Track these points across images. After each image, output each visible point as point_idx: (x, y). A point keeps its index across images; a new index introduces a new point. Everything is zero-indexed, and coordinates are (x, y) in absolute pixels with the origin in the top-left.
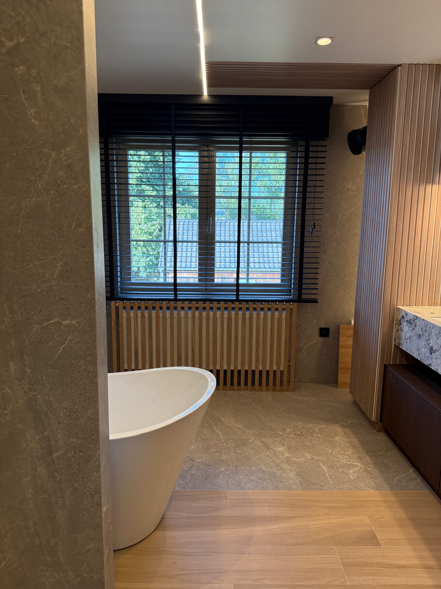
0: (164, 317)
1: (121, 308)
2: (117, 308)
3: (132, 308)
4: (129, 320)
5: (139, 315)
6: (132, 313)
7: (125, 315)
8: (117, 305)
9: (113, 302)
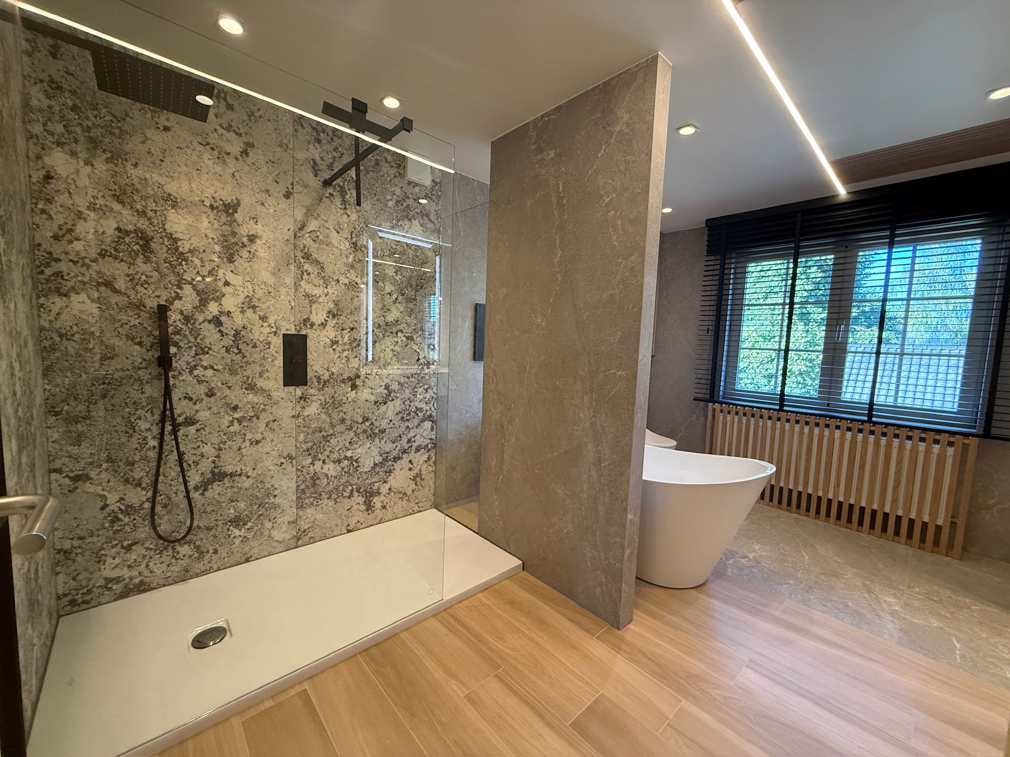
0: (765, 427)
1: (718, 411)
2: (714, 410)
3: (729, 412)
4: (725, 424)
5: (736, 420)
6: (729, 418)
7: (721, 418)
8: (714, 407)
9: (710, 404)
